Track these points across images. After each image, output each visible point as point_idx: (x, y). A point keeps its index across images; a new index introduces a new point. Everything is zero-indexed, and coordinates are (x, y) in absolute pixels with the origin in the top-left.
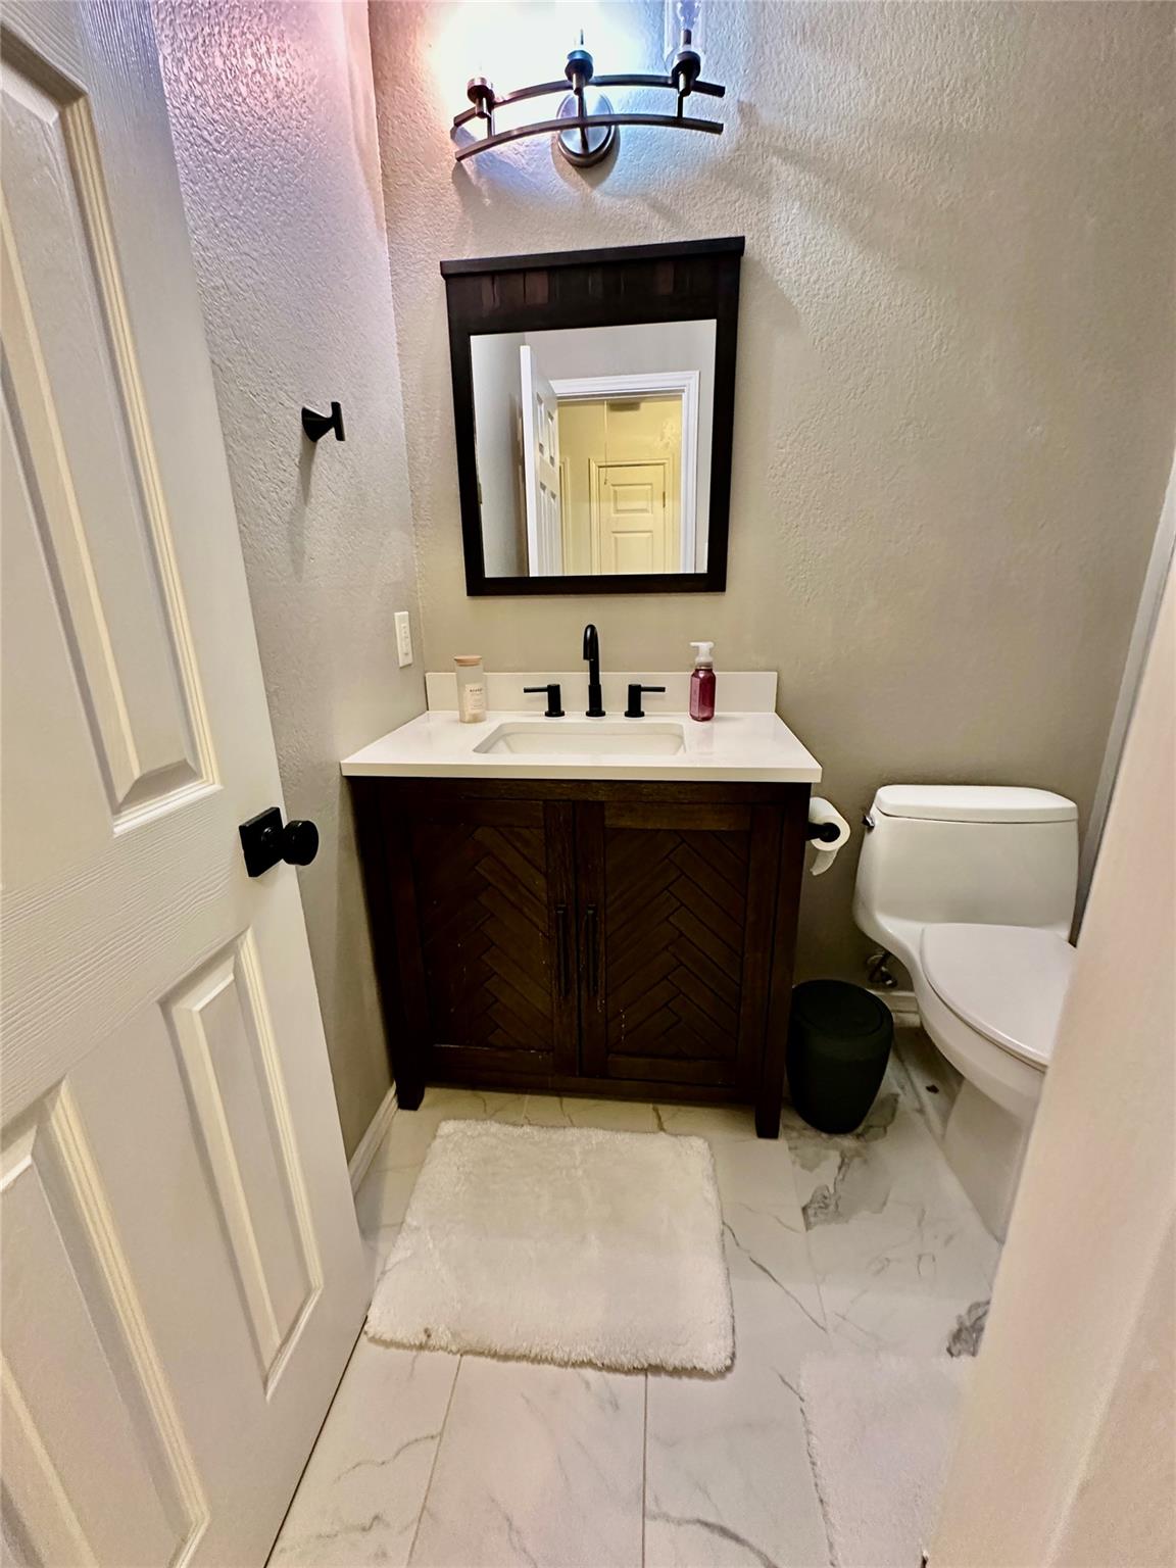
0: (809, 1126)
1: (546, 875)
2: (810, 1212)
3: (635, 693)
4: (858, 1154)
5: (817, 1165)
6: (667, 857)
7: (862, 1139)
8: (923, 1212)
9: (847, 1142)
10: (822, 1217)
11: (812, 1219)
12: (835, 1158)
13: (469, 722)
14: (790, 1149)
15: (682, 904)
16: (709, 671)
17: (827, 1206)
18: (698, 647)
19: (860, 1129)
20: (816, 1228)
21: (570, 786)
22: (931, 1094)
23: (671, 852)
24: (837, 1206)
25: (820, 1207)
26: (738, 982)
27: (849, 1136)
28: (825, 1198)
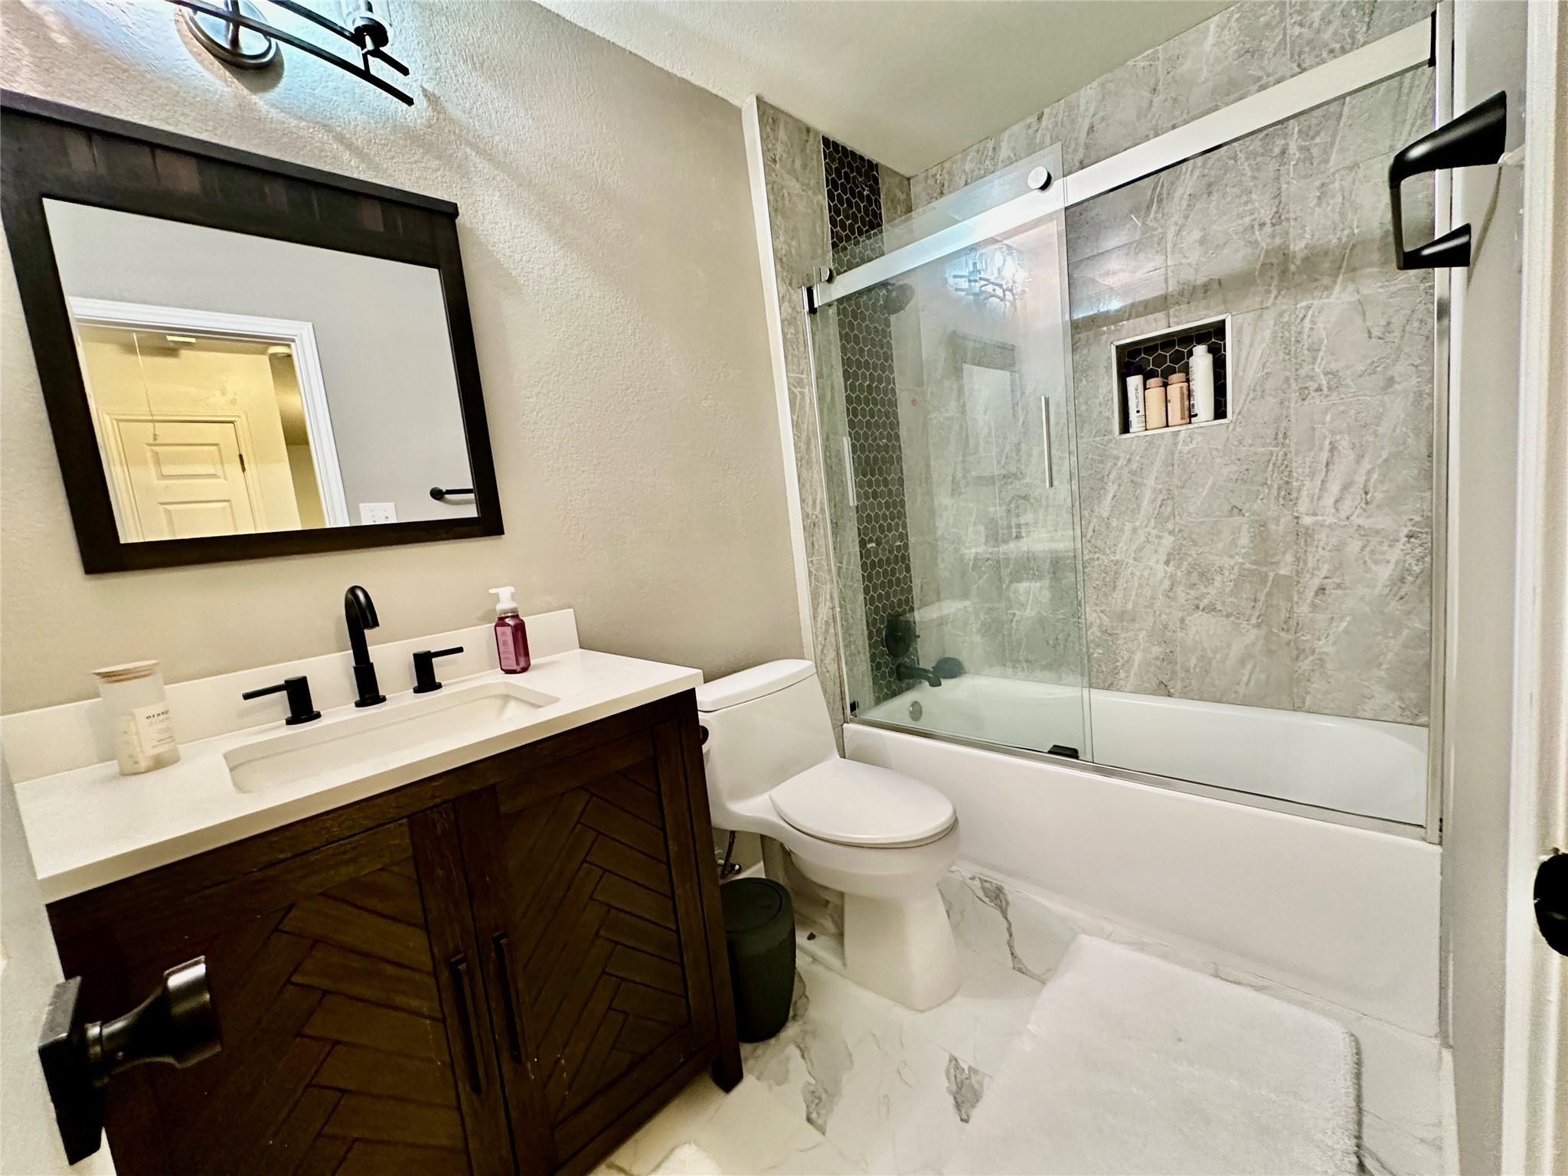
0: (756, 1044)
1: (426, 927)
2: (814, 1116)
3: (424, 664)
4: (805, 1032)
5: (787, 1072)
6: (578, 822)
7: (797, 1018)
8: (874, 1036)
9: (791, 1030)
10: (823, 1112)
11: (820, 1122)
12: (793, 1051)
13: (148, 771)
14: (758, 1078)
15: (605, 870)
16: (516, 617)
17: (820, 1099)
18: (497, 595)
19: (791, 1013)
20: (829, 1125)
21: (440, 782)
22: (812, 941)
23: (582, 814)
24: (826, 1091)
25: (817, 1105)
26: (674, 927)
27: (789, 1024)
28: (813, 1092)
